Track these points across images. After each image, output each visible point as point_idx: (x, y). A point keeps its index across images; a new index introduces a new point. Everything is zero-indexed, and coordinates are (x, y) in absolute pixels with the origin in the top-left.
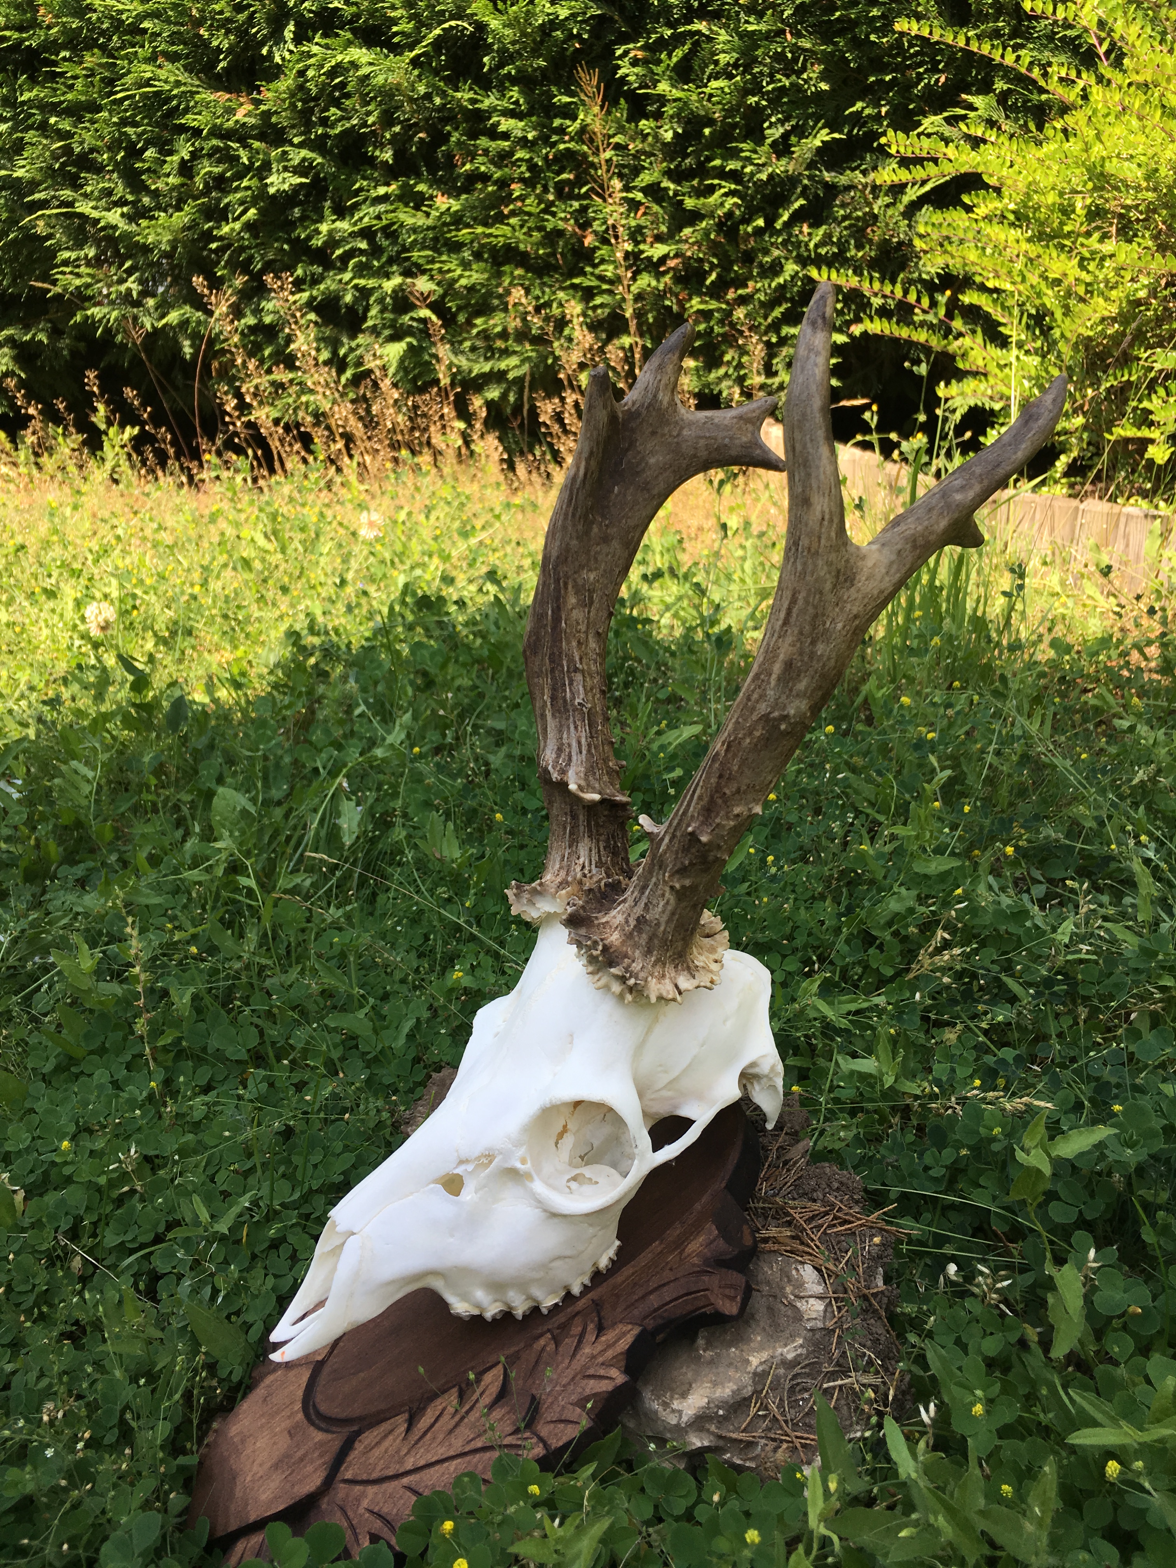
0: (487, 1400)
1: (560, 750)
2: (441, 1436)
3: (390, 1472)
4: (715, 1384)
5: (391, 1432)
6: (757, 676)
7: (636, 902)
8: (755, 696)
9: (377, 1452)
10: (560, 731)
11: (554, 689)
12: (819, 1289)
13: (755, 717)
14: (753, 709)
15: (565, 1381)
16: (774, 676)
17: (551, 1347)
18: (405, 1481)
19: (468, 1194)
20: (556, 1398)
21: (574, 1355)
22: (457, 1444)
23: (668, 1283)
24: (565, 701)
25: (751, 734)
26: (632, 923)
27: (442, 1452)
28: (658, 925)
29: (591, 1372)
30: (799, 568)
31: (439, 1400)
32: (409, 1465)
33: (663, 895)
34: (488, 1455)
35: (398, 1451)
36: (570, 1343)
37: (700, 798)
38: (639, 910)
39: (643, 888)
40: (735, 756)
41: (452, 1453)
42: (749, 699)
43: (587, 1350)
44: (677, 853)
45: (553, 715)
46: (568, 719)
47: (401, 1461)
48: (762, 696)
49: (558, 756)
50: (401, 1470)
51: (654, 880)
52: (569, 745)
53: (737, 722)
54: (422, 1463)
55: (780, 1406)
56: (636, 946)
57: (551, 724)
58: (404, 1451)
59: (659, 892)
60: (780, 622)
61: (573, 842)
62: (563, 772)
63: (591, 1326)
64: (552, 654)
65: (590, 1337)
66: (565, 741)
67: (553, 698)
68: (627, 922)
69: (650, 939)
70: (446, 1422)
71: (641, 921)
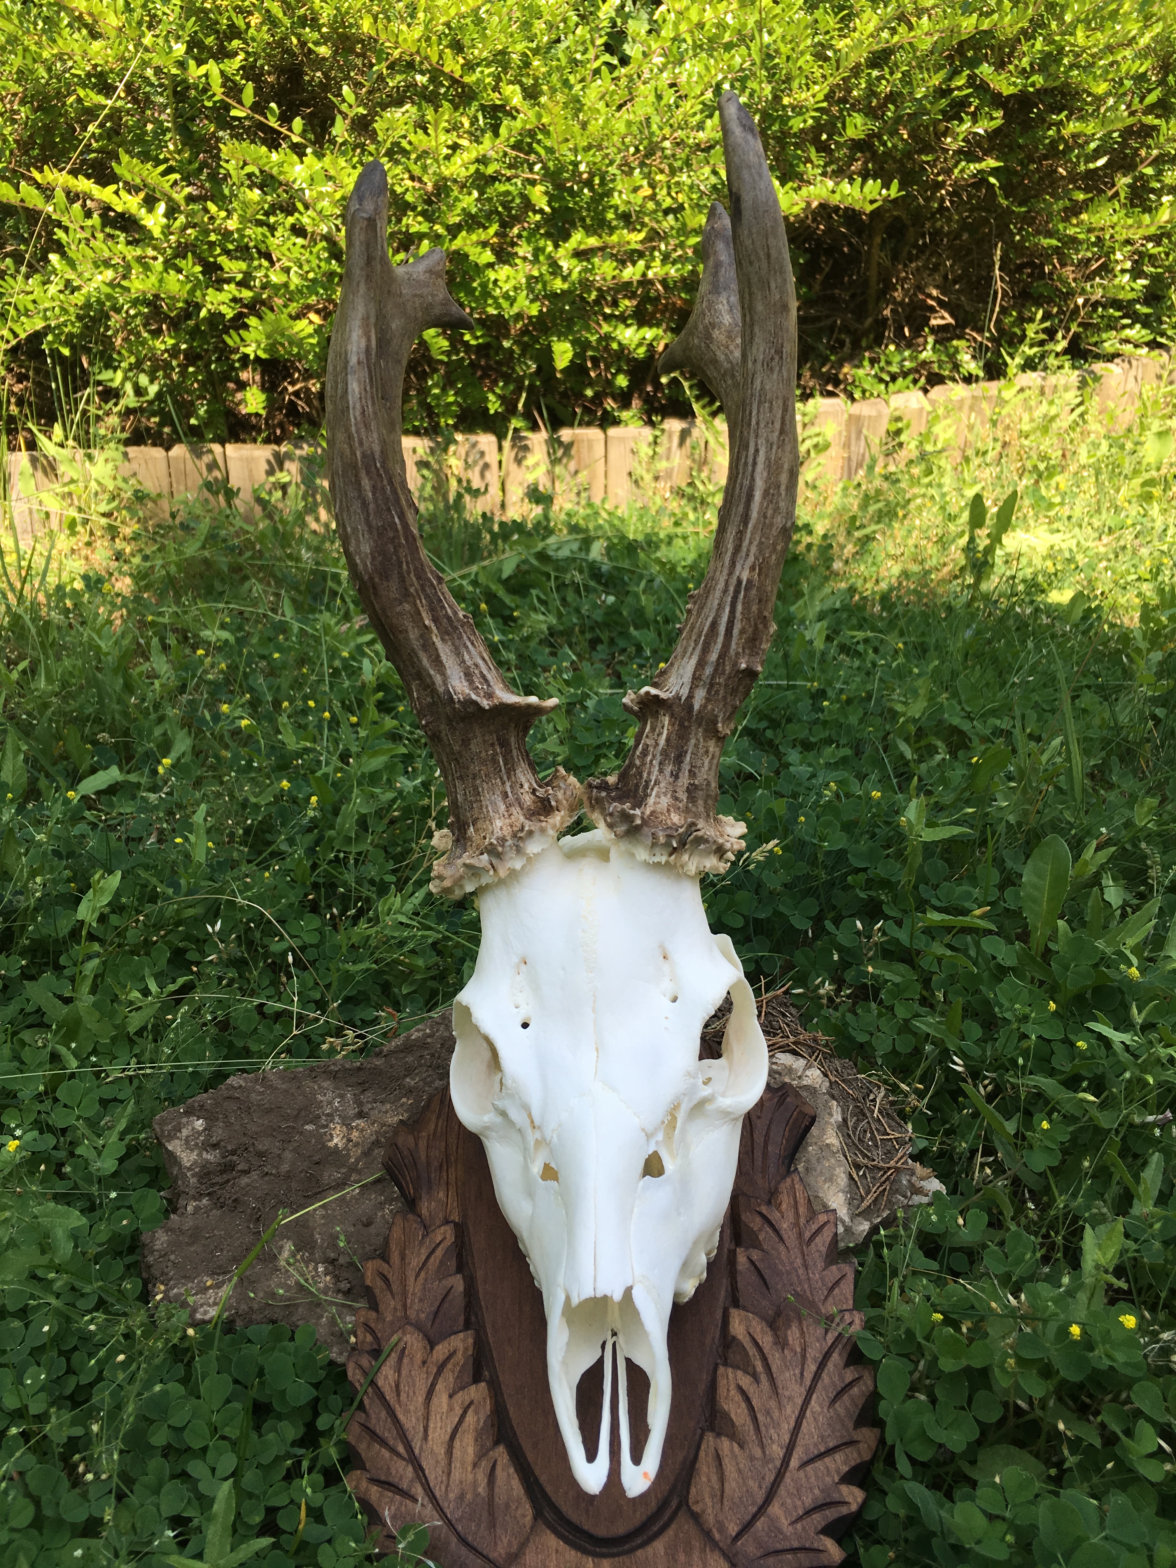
0: (766, 1340)
1: (468, 676)
2: (773, 1404)
3: (770, 1477)
5: (718, 1458)
7: (676, 776)
9: (732, 1485)
10: (458, 654)
11: (432, 609)
12: (801, 1062)
14: (772, 525)
15: (799, 1261)
17: (755, 1255)
18: (794, 1463)
19: (669, 1165)
20: (809, 1279)
21: (781, 1238)
22: (795, 1391)
24: (449, 618)
25: (775, 550)
26: (683, 796)
27: (791, 1411)
28: (708, 784)
29: (807, 1235)
31: (722, 1391)
32: (777, 1451)
33: (707, 752)
34: (830, 1365)
35: (752, 1458)
36: (765, 1235)
37: (742, 632)
38: (684, 780)
39: (679, 760)
40: (767, 576)
41: (799, 1401)
42: (765, 517)
43: (784, 1226)
44: (725, 698)
45: (443, 640)
46: (460, 637)
47: (766, 1459)
48: (776, 510)
49: (471, 682)
50: (778, 1463)
51: (693, 741)
52: (476, 665)
53: (761, 543)
54: (786, 1438)
55: (865, 1156)
56: (697, 816)
57: (445, 651)
58: (757, 1452)
59: (702, 751)
62: (490, 695)
63: (764, 1209)
64: (416, 569)
65: (774, 1216)
66: (469, 663)
67: (435, 620)
68: (676, 799)
69: (706, 802)
70: (759, 1395)
71: (692, 790)
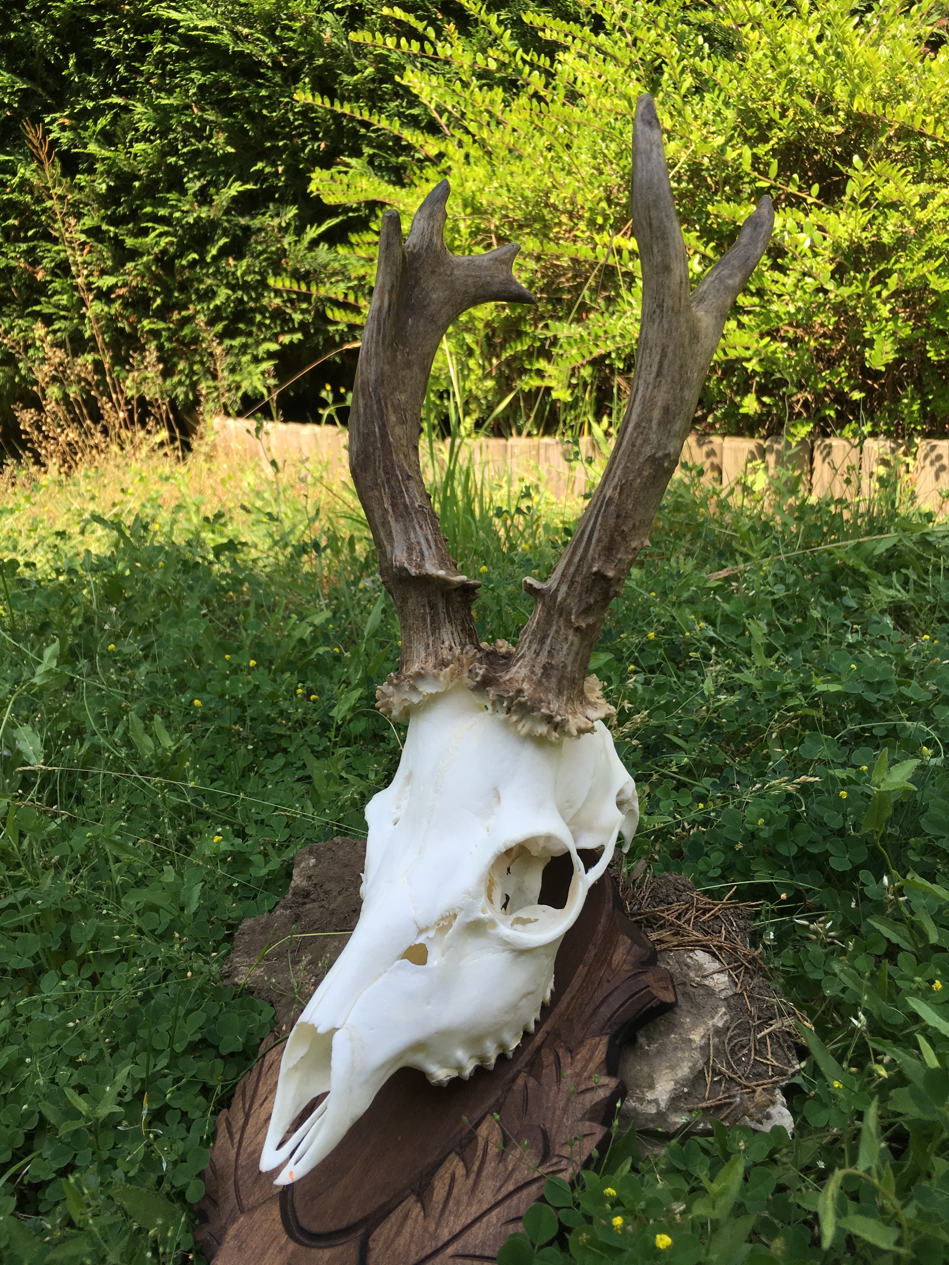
0: (493, 1150)
1: (410, 549)
2: (465, 1198)
3: (428, 1251)
4: (672, 1068)
5: (406, 1217)
6: (638, 425)
7: (537, 654)
8: (639, 442)
9: (401, 1241)
10: (407, 533)
11: (393, 497)
12: (716, 965)
13: (642, 459)
14: (639, 453)
15: (562, 1104)
16: (655, 422)
17: (532, 1083)
18: (450, 1250)
19: (435, 960)
20: (561, 1122)
21: (559, 1081)
22: (487, 1197)
23: (611, 993)
24: (406, 506)
25: (640, 475)
26: (539, 671)
27: (475, 1210)
28: (565, 666)
29: (583, 1087)
30: (666, 326)
31: (441, 1171)
32: (445, 1234)
33: (566, 639)
34: (525, 1193)
35: (425, 1229)
36: (548, 1072)
37: (599, 540)
38: (543, 658)
39: (542, 641)
40: (628, 496)
41: (485, 1207)
42: (633, 445)
43: (568, 1072)
44: (580, 595)
45: (396, 520)
46: (411, 520)
47: (434, 1236)
48: (646, 441)
49: (410, 554)
50: (440, 1244)
51: (554, 628)
52: (419, 543)
53: (626, 467)
54: (458, 1228)
55: (729, 1067)
56: (547, 690)
57: (396, 528)
58: (432, 1228)
59: (562, 637)
60: (653, 375)
61: (436, 629)
62: (420, 566)
63: (561, 1052)
64: (385, 466)
65: (566, 1060)
66: (413, 540)
67: (393, 505)
68: (533, 672)
69: (560, 681)
70: (462, 1185)
71: (547, 669)
